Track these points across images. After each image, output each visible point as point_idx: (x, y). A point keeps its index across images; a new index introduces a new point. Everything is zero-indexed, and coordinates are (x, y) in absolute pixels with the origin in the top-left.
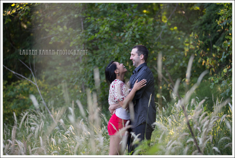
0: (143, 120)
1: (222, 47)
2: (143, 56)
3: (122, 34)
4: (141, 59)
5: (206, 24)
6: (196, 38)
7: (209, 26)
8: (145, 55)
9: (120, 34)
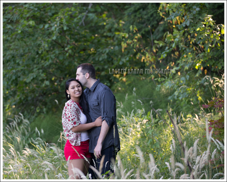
0: (111, 144)
1: (165, 41)
2: (88, 75)
3: (47, 26)
4: (87, 77)
5: (141, 10)
6: (135, 32)
7: (145, 12)
8: (91, 73)
9: (44, 26)
